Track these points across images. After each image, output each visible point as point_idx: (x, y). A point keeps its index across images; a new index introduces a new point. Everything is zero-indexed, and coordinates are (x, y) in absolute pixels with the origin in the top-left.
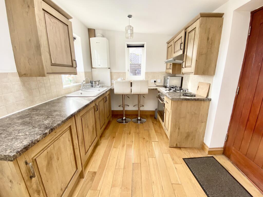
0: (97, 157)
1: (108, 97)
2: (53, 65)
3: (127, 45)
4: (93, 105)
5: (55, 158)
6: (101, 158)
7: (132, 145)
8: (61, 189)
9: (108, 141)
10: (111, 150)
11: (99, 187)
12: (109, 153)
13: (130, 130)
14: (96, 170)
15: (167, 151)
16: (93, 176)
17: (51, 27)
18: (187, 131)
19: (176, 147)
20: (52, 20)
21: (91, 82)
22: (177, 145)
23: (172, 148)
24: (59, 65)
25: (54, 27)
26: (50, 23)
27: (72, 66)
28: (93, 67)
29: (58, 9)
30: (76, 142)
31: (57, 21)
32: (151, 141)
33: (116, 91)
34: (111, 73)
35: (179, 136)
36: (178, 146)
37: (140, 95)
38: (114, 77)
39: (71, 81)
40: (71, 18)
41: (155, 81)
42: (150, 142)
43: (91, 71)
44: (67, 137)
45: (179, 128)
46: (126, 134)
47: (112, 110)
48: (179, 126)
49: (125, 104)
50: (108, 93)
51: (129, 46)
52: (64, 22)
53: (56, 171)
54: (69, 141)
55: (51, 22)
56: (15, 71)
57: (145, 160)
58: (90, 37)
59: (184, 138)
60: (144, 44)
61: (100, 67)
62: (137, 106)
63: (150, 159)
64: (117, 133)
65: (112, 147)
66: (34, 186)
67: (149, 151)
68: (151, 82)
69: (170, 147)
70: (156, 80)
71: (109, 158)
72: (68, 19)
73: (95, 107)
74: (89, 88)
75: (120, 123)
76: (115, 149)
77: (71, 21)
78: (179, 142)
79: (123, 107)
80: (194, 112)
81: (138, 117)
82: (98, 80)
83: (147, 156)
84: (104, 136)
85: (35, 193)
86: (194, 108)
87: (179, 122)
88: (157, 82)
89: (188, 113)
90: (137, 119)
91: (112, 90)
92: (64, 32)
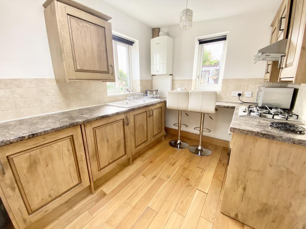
0: (120, 178)
1: (156, 111)
2: (78, 70)
3: (199, 40)
4: (123, 117)
5: (42, 163)
6: (121, 181)
7: (165, 181)
8: (50, 196)
9: (143, 163)
10: (137, 177)
11: (96, 212)
12: (134, 179)
13: (177, 161)
14: (107, 193)
15: (213, 217)
16: (101, 197)
17: (79, 31)
18: (264, 200)
19: (235, 219)
20: (80, 24)
22: (237, 215)
23: (225, 217)
24: (88, 71)
25: (83, 32)
26: (77, 28)
27: (108, 72)
29: (90, 11)
30: (81, 153)
31: (88, 25)
32: (196, 188)
33: (169, 105)
34: (173, 80)
35: (243, 203)
38: (176, 85)
40: (111, 18)
41: (239, 95)
42: (193, 188)
43: (151, 79)
44: (65, 146)
45: (244, 189)
46: (168, 164)
48: (245, 185)
49: (182, 123)
50: (158, 105)
52: (98, 24)
53: (42, 176)
54: (68, 151)
55: (78, 26)
57: (166, 212)
59: (255, 210)
60: (226, 35)
61: (158, 74)
62: (199, 129)
63: (175, 215)
64: (158, 158)
65: (142, 173)
66: (8, 181)
67: (182, 202)
68: (232, 95)
69: (222, 213)
70: (241, 93)
71: (129, 184)
72: (107, 21)
73: (125, 120)
75: (171, 147)
76: (143, 176)
77: (111, 22)
78: (242, 214)
79: (178, 126)
80: (287, 169)
81: (198, 146)
83: (173, 208)
84: (143, 157)
85: (8, 188)
86: (289, 159)
87: (245, 176)
88: (244, 96)
89: (271, 166)
90: (196, 148)
92: (98, 35)
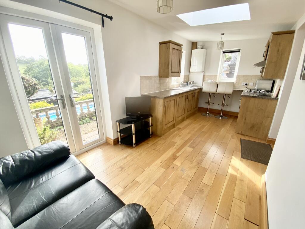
1: (196, 94)
2: (171, 72)
4: (185, 94)
6: (185, 125)
9: (191, 121)
10: (191, 124)
14: (181, 128)
17: (174, 55)
18: (253, 122)
19: (241, 134)
20: (174, 51)
21: (187, 83)
23: (237, 134)
24: (174, 72)
27: (179, 72)
28: (191, 71)
33: (204, 90)
34: (204, 75)
35: (244, 126)
36: (243, 133)
37: (225, 94)
38: (206, 79)
39: (175, 81)
40: (183, 45)
41: (246, 84)
43: (189, 74)
44: (173, 103)
47: (199, 106)
48: (246, 118)
49: (211, 102)
50: (197, 91)
51: (224, 52)
52: (179, 49)
56: (158, 75)
57: (211, 132)
58: (192, 49)
59: (249, 127)
60: (240, 50)
61: (195, 71)
65: (193, 123)
68: (242, 84)
69: (235, 133)
72: (181, 47)
73: (186, 96)
74: (185, 86)
75: (203, 116)
78: (244, 131)
79: (208, 104)
82: (193, 81)
84: (189, 119)
86: (261, 105)
88: (249, 85)
89: (255, 108)
90: (219, 115)
91: (201, 89)
